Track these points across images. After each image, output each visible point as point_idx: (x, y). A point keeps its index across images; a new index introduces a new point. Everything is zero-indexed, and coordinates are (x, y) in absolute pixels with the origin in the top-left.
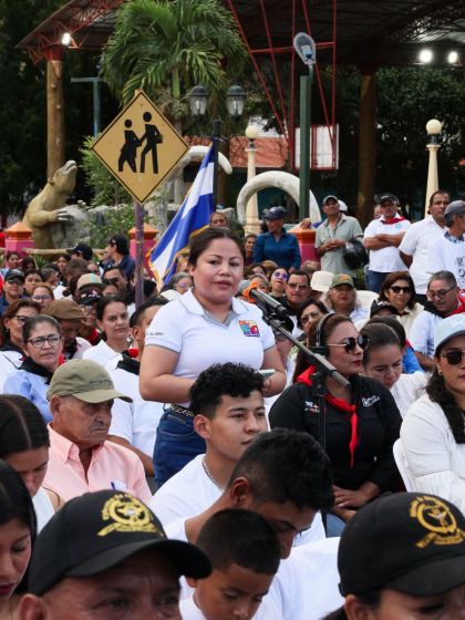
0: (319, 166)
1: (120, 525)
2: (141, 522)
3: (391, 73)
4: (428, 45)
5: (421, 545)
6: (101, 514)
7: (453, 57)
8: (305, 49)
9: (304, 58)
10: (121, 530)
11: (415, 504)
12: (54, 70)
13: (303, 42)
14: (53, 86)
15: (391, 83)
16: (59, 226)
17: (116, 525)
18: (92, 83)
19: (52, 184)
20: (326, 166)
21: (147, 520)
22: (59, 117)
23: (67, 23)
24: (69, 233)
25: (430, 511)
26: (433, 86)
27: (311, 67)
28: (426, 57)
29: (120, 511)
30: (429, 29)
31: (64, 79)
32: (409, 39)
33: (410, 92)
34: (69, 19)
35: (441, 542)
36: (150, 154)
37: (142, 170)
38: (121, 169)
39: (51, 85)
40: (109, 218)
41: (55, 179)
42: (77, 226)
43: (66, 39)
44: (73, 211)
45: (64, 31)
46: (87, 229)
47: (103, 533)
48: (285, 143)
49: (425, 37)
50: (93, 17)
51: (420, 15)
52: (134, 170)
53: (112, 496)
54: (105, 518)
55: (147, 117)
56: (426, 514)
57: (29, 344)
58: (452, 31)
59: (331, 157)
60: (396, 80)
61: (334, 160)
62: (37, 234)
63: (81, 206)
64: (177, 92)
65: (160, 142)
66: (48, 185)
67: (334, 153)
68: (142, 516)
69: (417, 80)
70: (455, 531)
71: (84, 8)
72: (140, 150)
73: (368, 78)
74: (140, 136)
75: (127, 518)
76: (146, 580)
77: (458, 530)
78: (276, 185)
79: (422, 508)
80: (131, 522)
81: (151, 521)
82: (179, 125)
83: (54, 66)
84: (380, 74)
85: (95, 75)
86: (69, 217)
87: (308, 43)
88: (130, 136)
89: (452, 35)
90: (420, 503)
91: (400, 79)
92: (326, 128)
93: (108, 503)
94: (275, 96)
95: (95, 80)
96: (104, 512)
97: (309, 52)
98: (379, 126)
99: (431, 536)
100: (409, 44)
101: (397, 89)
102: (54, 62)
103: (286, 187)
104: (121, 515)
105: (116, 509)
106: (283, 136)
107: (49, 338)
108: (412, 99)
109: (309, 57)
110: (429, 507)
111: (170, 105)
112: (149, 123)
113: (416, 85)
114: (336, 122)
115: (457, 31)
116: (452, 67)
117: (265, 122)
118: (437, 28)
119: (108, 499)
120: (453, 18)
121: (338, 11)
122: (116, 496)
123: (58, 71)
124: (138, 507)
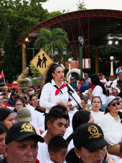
0: (86, 68)
1: (25, 130)
2: (30, 129)
3: (102, 47)
4: (111, 40)
5: (90, 138)
6: (21, 127)
7: (117, 43)
8: (81, 40)
9: (81, 42)
10: (25, 131)
11: (89, 128)
12: (24, 47)
13: (81, 39)
14: (24, 51)
15: (102, 49)
16: (25, 83)
17: (24, 130)
18: (32, 49)
19: (23, 73)
20: (87, 68)
21: (31, 129)
22: (25, 58)
23: (27, 36)
24: (27, 84)
25: (92, 130)
26: (112, 49)
27: (83, 44)
28: (110, 43)
29: (26, 127)
30: (111, 36)
31: (26, 49)
32: (106, 38)
33: (106, 51)
34: (27, 35)
35: (94, 137)
36: (44, 63)
37: (42, 67)
38: (37, 67)
39: (23, 50)
40: (37, 80)
41: (24, 71)
42: (29, 82)
43: (27, 40)
44: (28, 79)
45: (26, 38)
46: (31, 83)
47: (21, 131)
48: (78, 63)
49: (110, 38)
50: (33, 34)
51: (109, 33)
52: (41, 67)
53: (24, 123)
54: (22, 128)
55: (43, 55)
56: (91, 130)
57: (15, 106)
58: (116, 37)
59: (88, 66)
60: (103, 48)
61: (89, 66)
62: (20, 84)
63: (30, 78)
64: (52, 51)
65: (47, 60)
66: (22, 73)
67: (89, 65)
68: (30, 128)
69: (109, 48)
70: (98, 134)
71: (31, 33)
72: (42, 62)
73: (97, 48)
74: (42, 59)
75: (27, 128)
76: (30, 142)
77: (99, 134)
78: (75, 72)
79: (91, 129)
80: (28, 129)
81: (32, 129)
82: (53, 59)
83: (24, 46)
84: (100, 47)
85: (33, 48)
86: (27, 80)
87: (82, 39)
88: (39, 59)
89: (116, 38)
90: (90, 128)
91: (104, 48)
92: (87, 59)
93: (23, 125)
94: (75, 52)
95: (33, 49)
96: (22, 127)
97: (82, 41)
98: (100, 59)
99: (92, 136)
100: (106, 40)
101: (104, 50)
102: (24, 45)
103: (78, 72)
104: (26, 128)
105: (25, 126)
106: (77, 61)
107: (20, 104)
108: (107, 52)
109: (82, 42)
110: (92, 129)
111: (51, 54)
112: (44, 56)
113: (108, 49)
114: (90, 58)
115: (117, 36)
116: (116, 45)
117: (73, 58)
118: (113, 36)
119: (23, 124)
120: (116, 34)
121: (89, 32)
122: (25, 123)
123: (25, 47)
124: (30, 126)
